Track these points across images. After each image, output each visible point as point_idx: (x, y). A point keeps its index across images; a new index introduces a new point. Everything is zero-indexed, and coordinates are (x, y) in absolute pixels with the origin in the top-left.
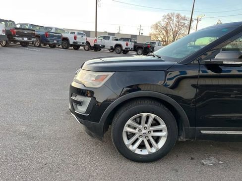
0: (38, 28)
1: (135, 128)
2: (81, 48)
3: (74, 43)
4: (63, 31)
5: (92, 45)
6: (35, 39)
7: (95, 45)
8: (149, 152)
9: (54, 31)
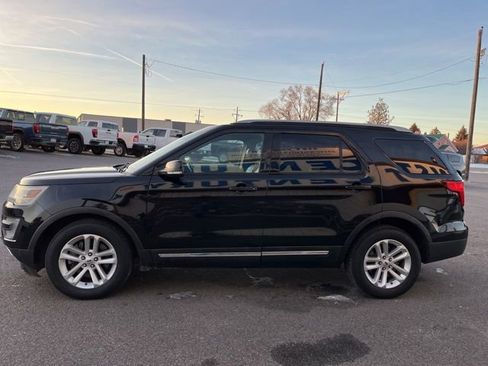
0: (21, 116)
1: (77, 256)
2: (108, 151)
3: (92, 142)
4: (73, 120)
5: (130, 145)
6: (12, 137)
7: (135, 146)
8: (95, 285)
9: (54, 123)
